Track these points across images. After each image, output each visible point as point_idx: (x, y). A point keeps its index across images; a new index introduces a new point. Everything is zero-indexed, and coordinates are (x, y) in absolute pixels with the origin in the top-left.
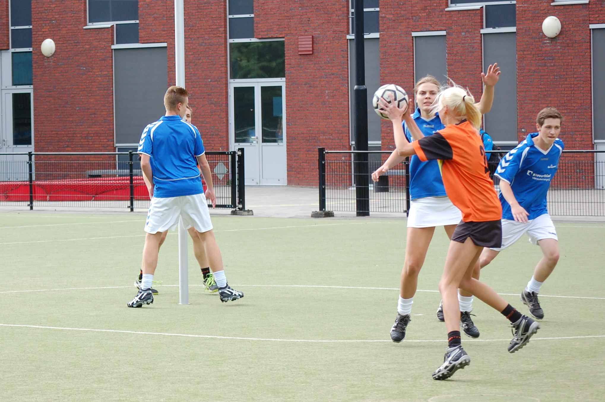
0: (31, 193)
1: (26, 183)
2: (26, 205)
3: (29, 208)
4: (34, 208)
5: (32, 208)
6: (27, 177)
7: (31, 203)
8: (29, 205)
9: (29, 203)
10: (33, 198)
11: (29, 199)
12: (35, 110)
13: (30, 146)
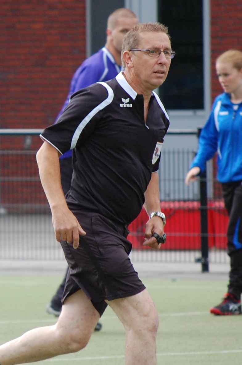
0: (204, 229)
1: (191, 205)
2: (193, 259)
3: (199, 267)
4: (212, 267)
5: (205, 268)
6: (194, 190)
7: (205, 255)
8: (198, 260)
9: (198, 255)
10: (210, 242)
11: (198, 244)
12: (213, 23)
13: (199, 113)
